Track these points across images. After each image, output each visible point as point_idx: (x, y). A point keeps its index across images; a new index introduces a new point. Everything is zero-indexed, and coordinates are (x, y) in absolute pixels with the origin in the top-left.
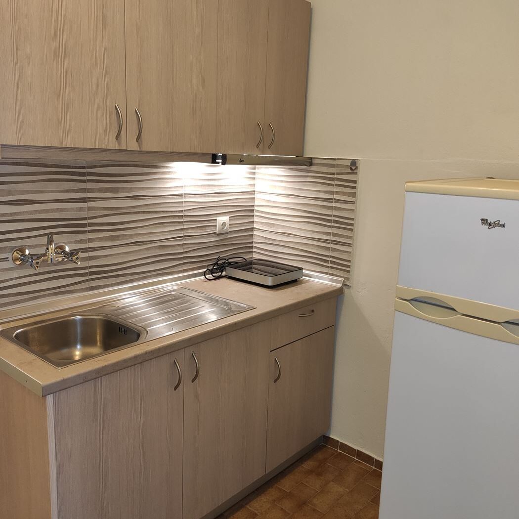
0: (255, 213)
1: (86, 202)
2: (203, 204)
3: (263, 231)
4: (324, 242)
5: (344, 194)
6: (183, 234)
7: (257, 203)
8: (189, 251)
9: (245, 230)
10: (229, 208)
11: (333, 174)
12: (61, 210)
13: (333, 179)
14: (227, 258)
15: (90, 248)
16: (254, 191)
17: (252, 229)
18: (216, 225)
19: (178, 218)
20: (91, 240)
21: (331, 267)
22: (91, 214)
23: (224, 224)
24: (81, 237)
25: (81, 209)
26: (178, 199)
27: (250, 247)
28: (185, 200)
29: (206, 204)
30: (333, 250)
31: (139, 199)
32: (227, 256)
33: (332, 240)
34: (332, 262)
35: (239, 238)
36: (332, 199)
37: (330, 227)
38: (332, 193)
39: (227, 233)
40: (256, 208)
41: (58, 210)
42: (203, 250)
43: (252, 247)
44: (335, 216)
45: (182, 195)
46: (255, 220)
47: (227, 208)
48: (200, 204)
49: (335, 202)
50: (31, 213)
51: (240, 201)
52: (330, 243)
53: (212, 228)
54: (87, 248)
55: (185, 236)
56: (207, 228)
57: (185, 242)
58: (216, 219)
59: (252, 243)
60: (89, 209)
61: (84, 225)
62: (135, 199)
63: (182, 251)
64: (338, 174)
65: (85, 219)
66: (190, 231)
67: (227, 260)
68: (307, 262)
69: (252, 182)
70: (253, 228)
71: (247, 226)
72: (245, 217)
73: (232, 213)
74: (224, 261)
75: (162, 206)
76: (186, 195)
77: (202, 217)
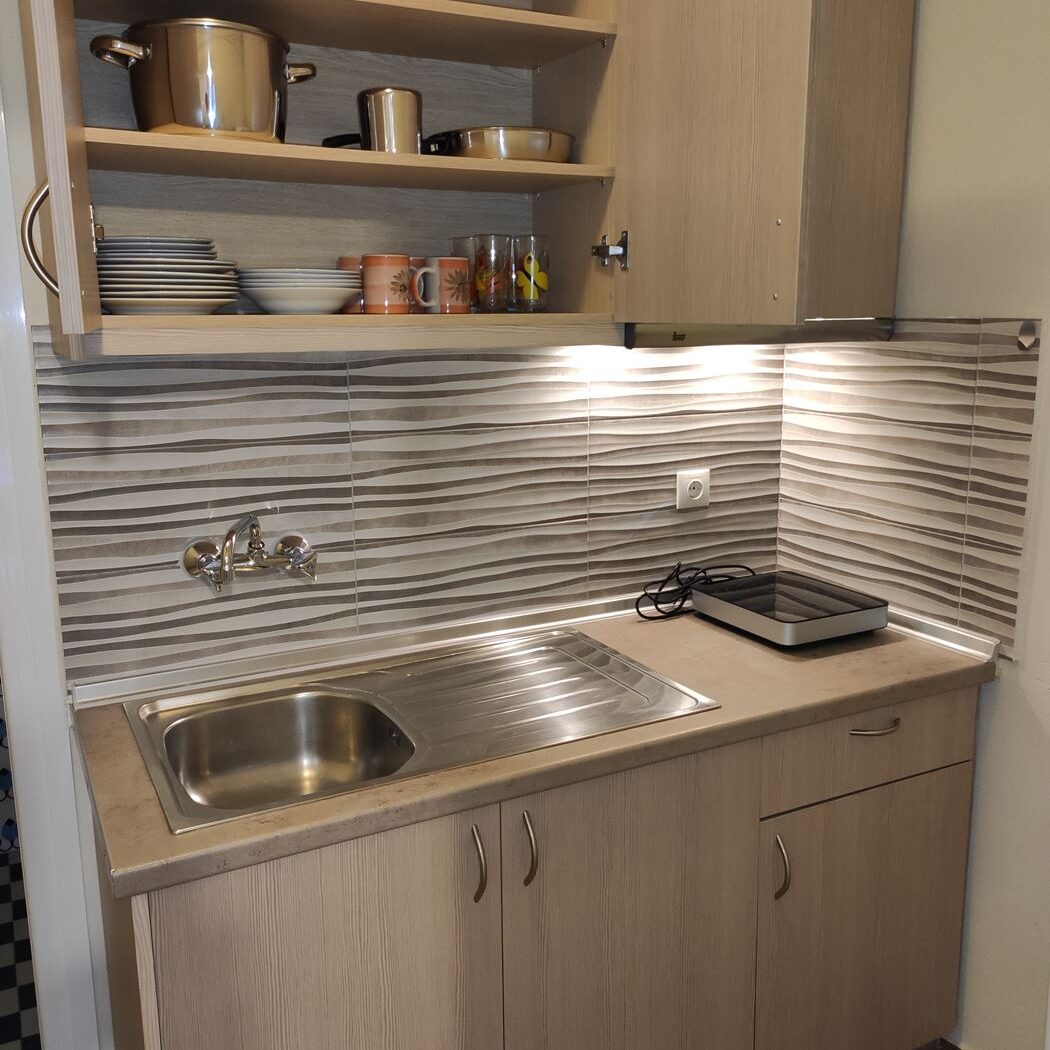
0: (783, 460)
1: (348, 441)
2: (639, 440)
3: (799, 502)
4: (947, 539)
5: (1003, 413)
6: (588, 509)
7: (786, 435)
8: (603, 550)
9: (755, 500)
10: (711, 447)
11: (973, 360)
12: (293, 460)
13: (972, 375)
14: (702, 566)
15: (358, 541)
16: (781, 407)
17: (775, 498)
18: (674, 491)
19: (573, 473)
20: (360, 524)
21: (965, 607)
22: (361, 467)
23: (695, 487)
24: (337, 517)
25: (337, 457)
26: (574, 429)
27: (769, 541)
28: (592, 432)
29: (647, 440)
30: (971, 561)
31: (474, 433)
32: (703, 562)
33: (968, 536)
34: (967, 593)
35: (738, 520)
36: (969, 427)
37: (962, 499)
38: (968, 409)
39: (705, 508)
40: (784, 448)
41: (283, 460)
42: (641, 546)
43: (774, 541)
44: (975, 472)
45: (584, 419)
46: (782, 476)
47: (703, 448)
48: (633, 440)
49: (976, 435)
50: (225, 466)
51: (740, 430)
52: (961, 543)
53: (665, 495)
54: (352, 542)
55: (592, 515)
56: (650, 496)
57: (592, 529)
58: (675, 476)
59: (774, 530)
60: (356, 456)
61: (346, 492)
62: (466, 433)
63: (586, 549)
64: (987, 360)
65: (346, 478)
66: (606, 503)
67: (704, 572)
68: (902, 586)
69: (772, 385)
70: (777, 495)
71: (757, 490)
72: (753, 470)
73: (718, 461)
74: (691, 574)
75: (534, 446)
76: (593, 419)
77: (636, 471)
